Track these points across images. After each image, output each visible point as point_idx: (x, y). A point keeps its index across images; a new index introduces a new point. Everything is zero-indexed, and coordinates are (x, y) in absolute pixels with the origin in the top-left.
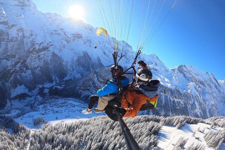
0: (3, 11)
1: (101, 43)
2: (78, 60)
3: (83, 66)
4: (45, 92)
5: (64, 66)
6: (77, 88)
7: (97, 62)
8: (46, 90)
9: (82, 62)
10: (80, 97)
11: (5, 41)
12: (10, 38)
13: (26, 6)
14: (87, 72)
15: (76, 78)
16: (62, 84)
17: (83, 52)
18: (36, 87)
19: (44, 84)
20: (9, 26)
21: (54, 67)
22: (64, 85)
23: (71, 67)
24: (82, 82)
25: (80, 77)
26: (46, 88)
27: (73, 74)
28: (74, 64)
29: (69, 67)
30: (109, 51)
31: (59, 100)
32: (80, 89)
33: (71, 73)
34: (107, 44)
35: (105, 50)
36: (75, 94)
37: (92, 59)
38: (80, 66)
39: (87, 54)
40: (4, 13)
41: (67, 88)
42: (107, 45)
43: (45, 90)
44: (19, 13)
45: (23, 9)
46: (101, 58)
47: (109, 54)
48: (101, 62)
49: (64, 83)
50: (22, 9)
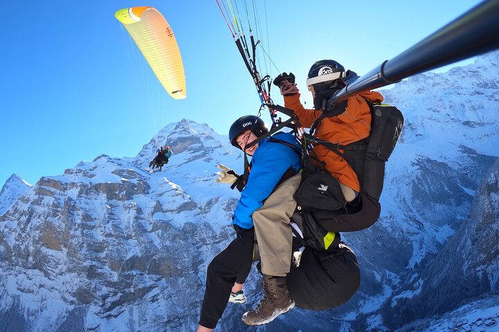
0: (170, 183)
1: (438, 109)
2: (417, 192)
3: (441, 198)
4: (372, 327)
5: (390, 230)
6: (465, 268)
7: (468, 162)
8: (372, 320)
9: (430, 191)
10: (489, 287)
11: (208, 242)
12: (218, 232)
13: (213, 149)
14: (461, 209)
15: (441, 241)
16: (415, 281)
17: (413, 164)
18: (339, 325)
19: (358, 308)
20: (200, 208)
21: (365, 248)
22: (421, 282)
23: (411, 223)
24: (469, 241)
25: (452, 232)
26: (372, 314)
27: (426, 238)
28: (414, 210)
29: (405, 226)
30: (475, 109)
31: (431, 328)
32: (475, 267)
33: (418, 237)
34: (454, 98)
35: (463, 116)
36: (467, 290)
37: (450, 165)
38: (432, 203)
39: (429, 160)
40: (175, 187)
41: (435, 283)
42: (457, 100)
43: (369, 320)
44: (206, 171)
45: (210, 159)
46: (470, 145)
47: (480, 115)
48: (478, 155)
49: (416, 275)
50: (208, 160)
